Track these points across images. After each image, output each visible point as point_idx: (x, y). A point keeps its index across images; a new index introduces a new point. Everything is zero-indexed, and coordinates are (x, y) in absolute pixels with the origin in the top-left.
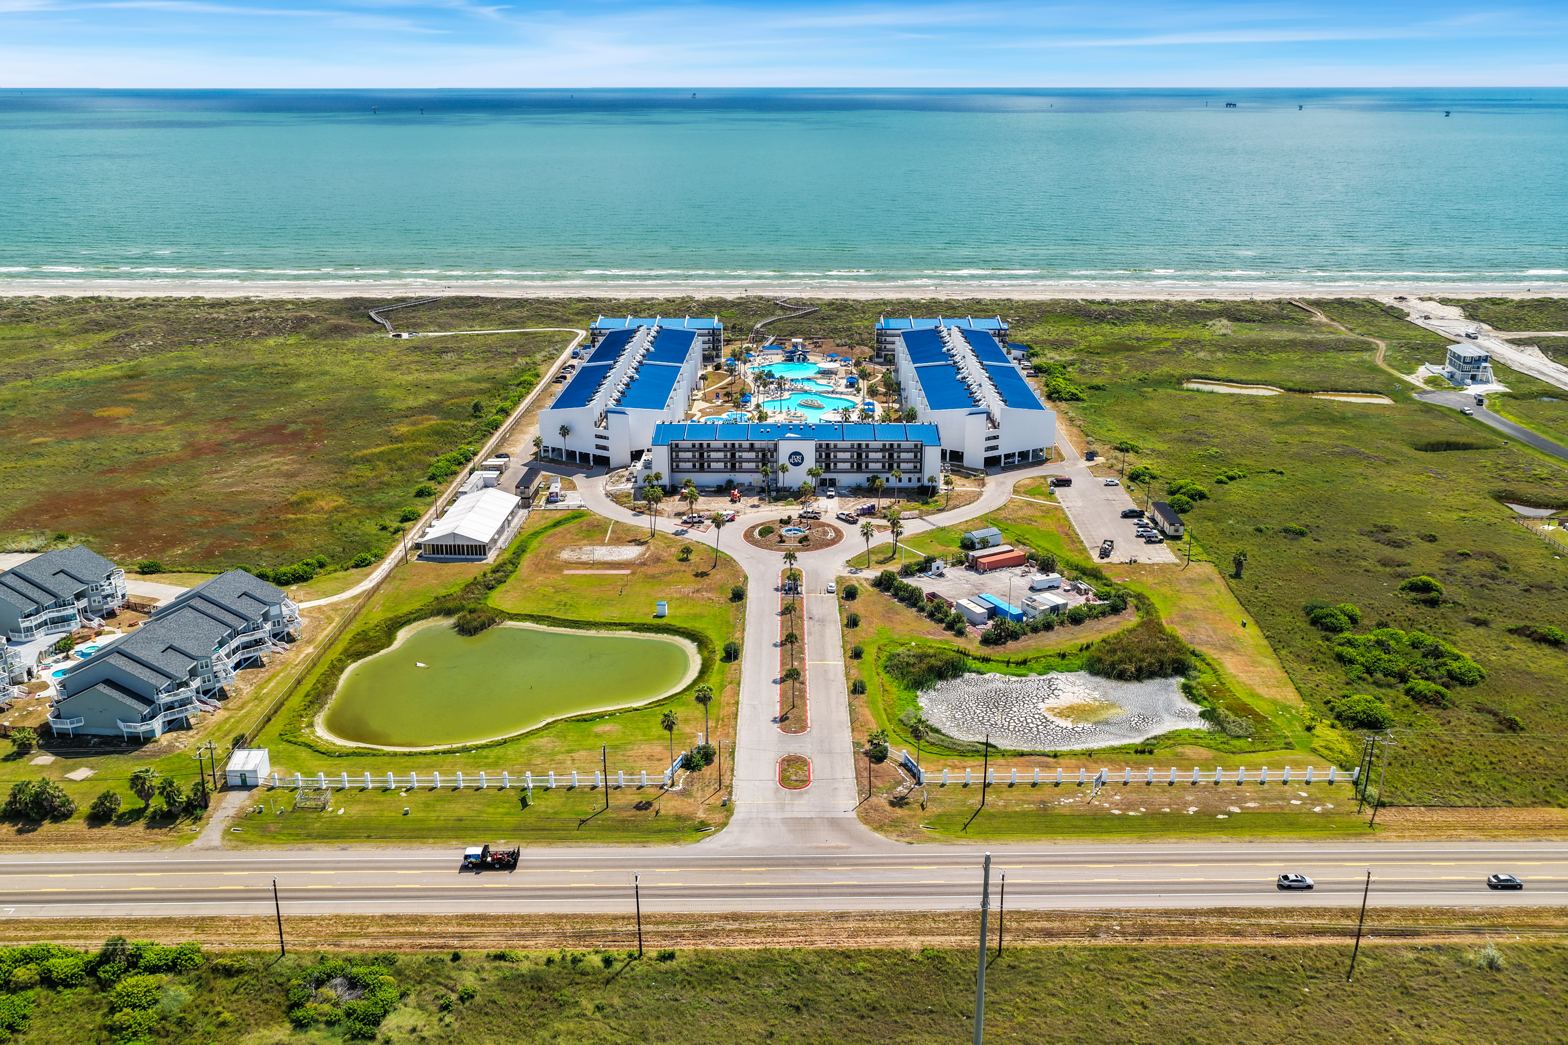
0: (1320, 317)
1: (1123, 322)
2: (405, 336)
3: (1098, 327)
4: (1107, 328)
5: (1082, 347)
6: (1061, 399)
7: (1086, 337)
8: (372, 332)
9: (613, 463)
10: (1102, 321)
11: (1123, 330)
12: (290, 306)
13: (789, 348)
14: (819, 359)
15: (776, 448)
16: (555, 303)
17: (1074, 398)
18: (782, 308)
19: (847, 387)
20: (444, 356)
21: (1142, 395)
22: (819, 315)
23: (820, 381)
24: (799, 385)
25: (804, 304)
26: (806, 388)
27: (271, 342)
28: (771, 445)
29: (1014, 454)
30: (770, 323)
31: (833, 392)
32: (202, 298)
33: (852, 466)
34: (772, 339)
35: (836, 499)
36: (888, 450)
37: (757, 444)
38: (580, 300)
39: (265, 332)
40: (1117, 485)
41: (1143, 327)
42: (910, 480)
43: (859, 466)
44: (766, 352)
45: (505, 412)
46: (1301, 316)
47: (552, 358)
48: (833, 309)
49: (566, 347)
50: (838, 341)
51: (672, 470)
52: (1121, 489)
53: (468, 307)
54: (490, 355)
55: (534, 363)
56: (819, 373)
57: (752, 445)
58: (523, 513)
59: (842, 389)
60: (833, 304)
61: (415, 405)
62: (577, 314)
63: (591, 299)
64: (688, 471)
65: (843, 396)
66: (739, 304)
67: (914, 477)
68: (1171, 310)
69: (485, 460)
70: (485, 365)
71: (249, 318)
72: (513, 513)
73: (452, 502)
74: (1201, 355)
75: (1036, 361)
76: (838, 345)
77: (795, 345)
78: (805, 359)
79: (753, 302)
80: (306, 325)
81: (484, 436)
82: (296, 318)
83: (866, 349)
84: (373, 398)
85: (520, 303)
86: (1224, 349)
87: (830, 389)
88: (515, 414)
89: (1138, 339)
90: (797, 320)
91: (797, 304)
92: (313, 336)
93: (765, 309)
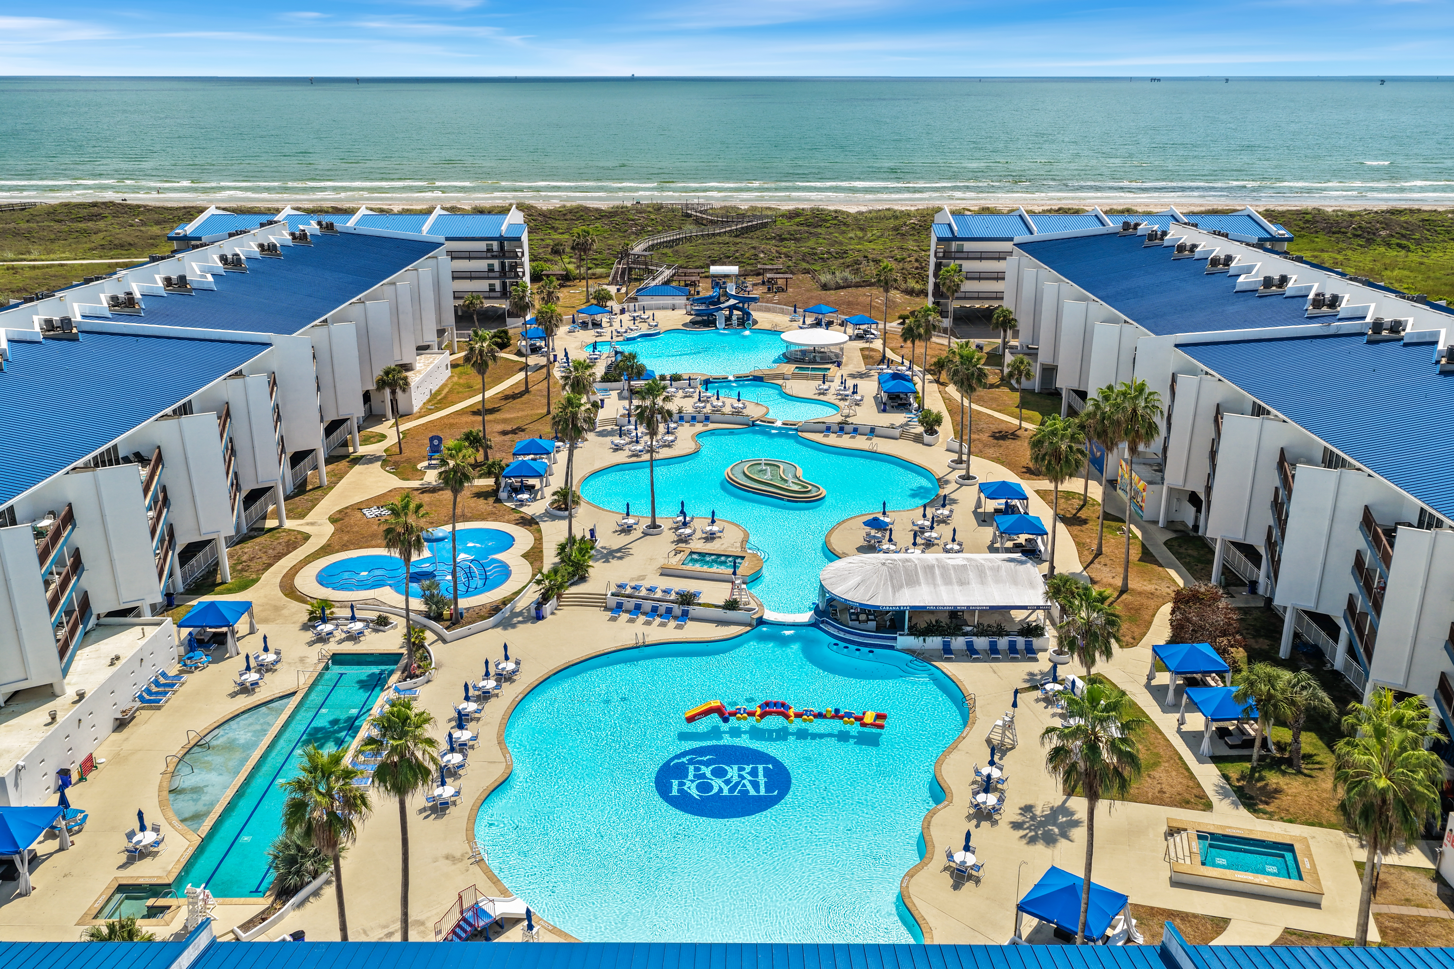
1: (1418, 242)
10: (1370, 242)
13: (705, 290)
14: (781, 319)
19: (883, 408)
22: (771, 232)
23: (796, 387)
24: (728, 402)
26: (753, 412)
31: (841, 428)
34: (667, 273)
50: (826, 278)
56: (788, 358)
65: (883, 446)
76: (825, 287)
77: (718, 281)
78: (745, 321)
87: (831, 416)
90: (726, 239)
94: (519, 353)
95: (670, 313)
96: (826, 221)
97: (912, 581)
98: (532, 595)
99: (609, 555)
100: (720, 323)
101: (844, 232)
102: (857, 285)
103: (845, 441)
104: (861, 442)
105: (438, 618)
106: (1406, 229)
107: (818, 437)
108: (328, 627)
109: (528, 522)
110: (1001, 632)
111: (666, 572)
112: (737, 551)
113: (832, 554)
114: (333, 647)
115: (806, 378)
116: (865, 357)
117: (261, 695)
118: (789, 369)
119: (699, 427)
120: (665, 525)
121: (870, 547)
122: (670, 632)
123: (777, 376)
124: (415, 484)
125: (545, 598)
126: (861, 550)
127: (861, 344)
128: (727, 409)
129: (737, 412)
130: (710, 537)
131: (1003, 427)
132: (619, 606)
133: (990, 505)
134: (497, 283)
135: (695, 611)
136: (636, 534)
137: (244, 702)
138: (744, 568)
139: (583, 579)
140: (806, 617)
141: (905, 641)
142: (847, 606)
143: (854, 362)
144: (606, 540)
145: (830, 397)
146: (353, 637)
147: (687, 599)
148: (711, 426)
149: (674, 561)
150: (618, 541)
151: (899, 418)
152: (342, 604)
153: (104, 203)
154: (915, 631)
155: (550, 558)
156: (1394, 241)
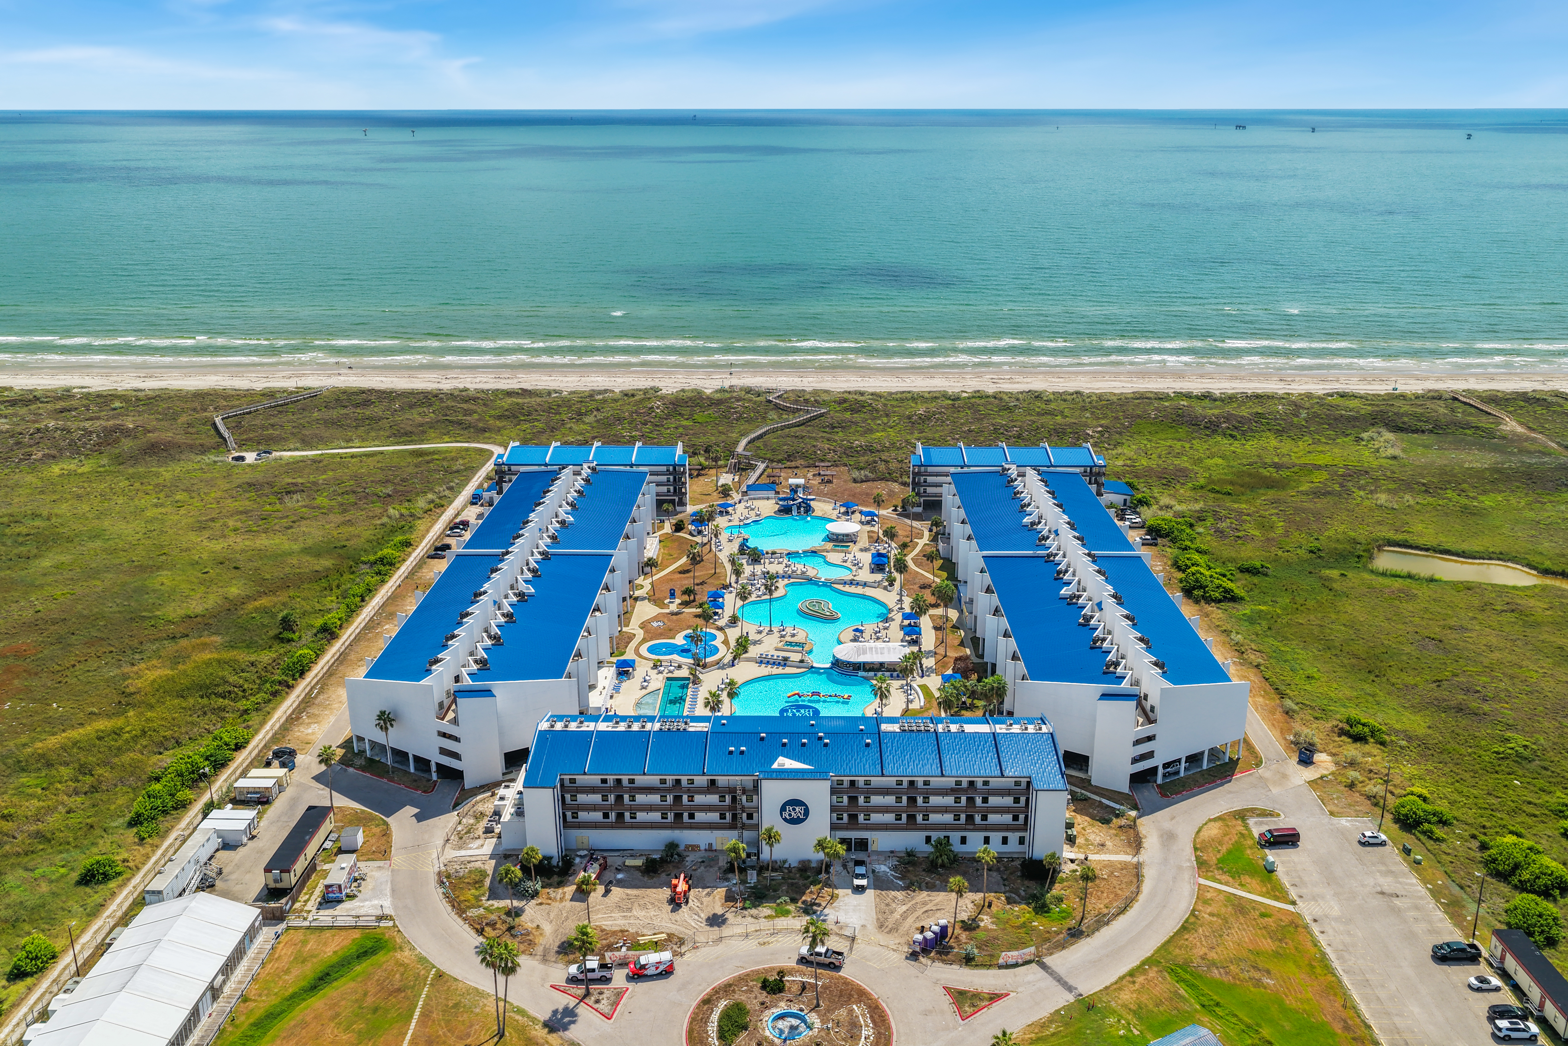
0: (1511, 425)
1: (1243, 434)
2: (250, 457)
3: (1211, 441)
4: (1224, 443)
5: (1202, 481)
6: (1209, 600)
7: (1200, 460)
8: (203, 453)
9: (469, 782)
10: (1214, 432)
11: (1250, 448)
12: (117, 404)
15: (756, 788)
16: (475, 399)
17: (1230, 597)
18: (777, 407)
20: (287, 499)
21: (1326, 584)
22: (828, 421)
25: (806, 401)
26: (811, 573)
27: (56, 469)
28: (748, 781)
29: (1179, 761)
30: (760, 437)
31: (851, 583)
32: (10, 389)
33: (898, 818)
35: (870, 893)
36: (964, 791)
37: (722, 781)
38: (509, 393)
39: (53, 452)
40: (1383, 844)
41: (1274, 443)
42: (1005, 841)
43: (912, 818)
44: (753, 494)
45: (329, 633)
46: (1484, 422)
47: (440, 506)
48: (846, 410)
49: (468, 480)
51: (566, 825)
52: (1392, 852)
53: (357, 406)
54: (352, 499)
55: (412, 515)
57: (713, 782)
58: (267, 934)
59: (865, 575)
60: (845, 401)
61: (199, 610)
62: (500, 418)
63: (525, 393)
64: (595, 825)
65: (869, 591)
66: (720, 402)
67: (1013, 837)
68: (1304, 414)
69: (244, 774)
70: (339, 519)
71: (38, 430)
72: (251, 934)
73: (125, 920)
74: (1382, 498)
75: (1148, 514)
76: (855, 481)
78: (808, 509)
79: (738, 399)
80: (117, 441)
81: (275, 694)
82: (105, 429)
83: (896, 487)
84: (142, 590)
85: (425, 398)
86: (1407, 485)
88: (347, 635)
89: (1277, 466)
91: (796, 402)
92: (119, 460)
93: (754, 410)
94: (691, 534)
95: (766, 502)
96: (864, 407)
97: (864, 653)
98: (729, 657)
99: (755, 643)
100: (794, 513)
101: (874, 419)
102: (874, 480)
103: (852, 589)
104: (859, 590)
105: (698, 665)
106: (1239, 422)
107: (840, 587)
108: (662, 668)
109: (720, 629)
110: (895, 670)
111: (777, 649)
112: (803, 641)
113: (840, 642)
114: (665, 675)
115: (838, 551)
116: (870, 537)
117: (649, 689)
118: (830, 545)
119: (786, 581)
120: (775, 630)
121: (855, 640)
122: (780, 670)
123: (823, 551)
124: (667, 611)
125: (735, 658)
126: (852, 641)
127: (868, 528)
128: (799, 572)
129: (803, 573)
130: (793, 635)
131: (926, 581)
132: (761, 662)
133: (906, 622)
134: (672, 488)
135: (788, 663)
136: (764, 634)
137: (644, 692)
138: (806, 648)
139: (746, 652)
140: (828, 665)
141: (861, 673)
142: (843, 662)
143: (863, 542)
144: (753, 637)
145: (848, 564)
146: (670, 672)
147: (786, 659)
148: (792, 580)
149: (780, 645)
150: (758, 637)
151: (879, 577)
152: (666, 661)
153: (369, 390)
154: (865, 670)
155: (733, 643)
156: (1229, 432)
